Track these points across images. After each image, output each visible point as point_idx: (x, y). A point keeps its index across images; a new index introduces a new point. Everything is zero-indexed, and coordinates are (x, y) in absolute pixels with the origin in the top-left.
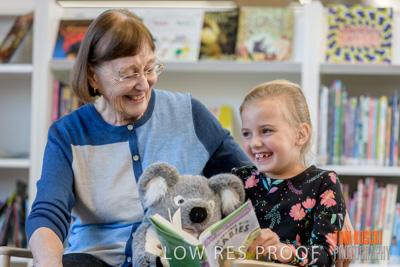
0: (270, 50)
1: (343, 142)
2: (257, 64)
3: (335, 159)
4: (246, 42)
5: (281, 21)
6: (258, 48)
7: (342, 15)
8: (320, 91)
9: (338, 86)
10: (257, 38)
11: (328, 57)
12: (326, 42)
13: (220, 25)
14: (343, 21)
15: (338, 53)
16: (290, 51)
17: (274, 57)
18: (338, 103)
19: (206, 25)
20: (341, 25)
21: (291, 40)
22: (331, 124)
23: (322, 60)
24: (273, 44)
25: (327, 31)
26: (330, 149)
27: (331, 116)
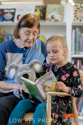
0: (56, 18)
1: (79, 47)
2: (52, 23)
3: (77, 52)
4: (48, 16)
5: (59, 9)
6: (52, 17)
7: (79, 7)
8: (72, 31)
9: (78, 29)
10: (52, 14)
11: (74, 20)
12: (74, 15)
13: (40, 10)
14: (79, 9)
15: (77, 19)
16: (63, 18)
17: (57, 20)
18: (78, 35)
19: (36, 10)
20: (78, 10)
21: (63, 15)
22: (75, 41)
23: (73, 21)
24: (57, 16)
25: (74, 12)
26: (75, 49)
27: (75, 39)
